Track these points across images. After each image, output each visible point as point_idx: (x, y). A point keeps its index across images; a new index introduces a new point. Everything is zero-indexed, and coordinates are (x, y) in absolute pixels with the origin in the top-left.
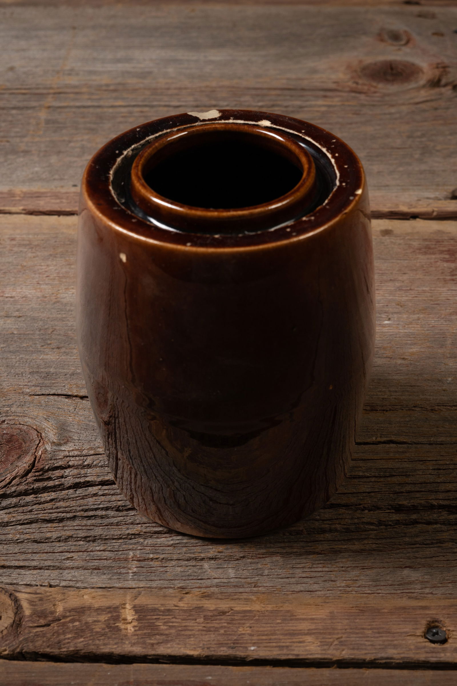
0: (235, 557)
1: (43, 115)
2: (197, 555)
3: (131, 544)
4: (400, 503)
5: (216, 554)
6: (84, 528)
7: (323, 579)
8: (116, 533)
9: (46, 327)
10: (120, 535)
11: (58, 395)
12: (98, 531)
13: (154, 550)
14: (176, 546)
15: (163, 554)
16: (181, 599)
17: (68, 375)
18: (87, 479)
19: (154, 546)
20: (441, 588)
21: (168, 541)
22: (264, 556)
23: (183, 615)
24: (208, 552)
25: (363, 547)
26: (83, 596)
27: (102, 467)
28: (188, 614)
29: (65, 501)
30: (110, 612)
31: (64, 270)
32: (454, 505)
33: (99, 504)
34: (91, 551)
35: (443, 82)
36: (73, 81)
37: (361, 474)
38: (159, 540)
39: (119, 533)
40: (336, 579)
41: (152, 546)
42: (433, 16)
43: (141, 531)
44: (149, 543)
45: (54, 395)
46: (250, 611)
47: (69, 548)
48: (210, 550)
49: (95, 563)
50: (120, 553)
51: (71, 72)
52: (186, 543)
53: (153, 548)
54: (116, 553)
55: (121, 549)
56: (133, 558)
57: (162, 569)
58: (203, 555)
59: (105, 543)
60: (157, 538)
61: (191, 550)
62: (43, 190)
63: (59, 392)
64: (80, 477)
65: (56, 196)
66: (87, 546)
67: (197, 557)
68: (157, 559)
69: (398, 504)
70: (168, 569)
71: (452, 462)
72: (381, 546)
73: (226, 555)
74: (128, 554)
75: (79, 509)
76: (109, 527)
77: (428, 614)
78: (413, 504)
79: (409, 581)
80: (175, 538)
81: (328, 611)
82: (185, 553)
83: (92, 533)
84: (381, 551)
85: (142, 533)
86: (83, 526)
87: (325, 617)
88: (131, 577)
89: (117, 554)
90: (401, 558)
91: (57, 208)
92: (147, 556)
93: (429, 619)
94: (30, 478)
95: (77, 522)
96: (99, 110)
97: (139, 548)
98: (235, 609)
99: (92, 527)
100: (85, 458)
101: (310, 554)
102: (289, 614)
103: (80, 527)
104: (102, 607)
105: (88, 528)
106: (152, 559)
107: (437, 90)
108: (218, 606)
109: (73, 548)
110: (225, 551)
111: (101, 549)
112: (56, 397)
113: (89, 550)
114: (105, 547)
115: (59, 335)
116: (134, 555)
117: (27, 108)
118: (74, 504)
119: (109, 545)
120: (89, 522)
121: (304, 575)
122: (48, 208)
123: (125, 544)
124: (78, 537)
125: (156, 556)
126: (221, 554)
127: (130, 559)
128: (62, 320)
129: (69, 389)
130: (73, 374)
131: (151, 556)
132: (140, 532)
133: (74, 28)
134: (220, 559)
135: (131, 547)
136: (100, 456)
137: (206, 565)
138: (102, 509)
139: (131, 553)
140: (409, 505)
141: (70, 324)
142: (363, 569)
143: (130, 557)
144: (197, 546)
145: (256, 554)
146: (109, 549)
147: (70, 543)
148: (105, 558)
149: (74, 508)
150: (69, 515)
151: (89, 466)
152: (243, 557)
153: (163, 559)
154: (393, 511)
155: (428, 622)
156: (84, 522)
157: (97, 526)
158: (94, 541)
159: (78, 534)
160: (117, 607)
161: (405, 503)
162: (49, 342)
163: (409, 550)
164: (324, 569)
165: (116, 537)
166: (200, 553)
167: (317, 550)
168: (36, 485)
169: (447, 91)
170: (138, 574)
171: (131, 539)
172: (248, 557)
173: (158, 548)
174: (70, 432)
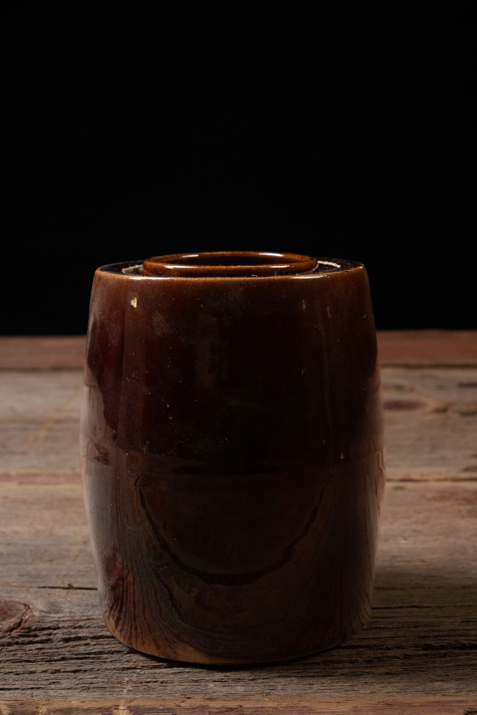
0: (244, 680)
1: (42, 433)
2: (200, 678)
3: (126, 673)
4: (427, 643)
5: (222, 678)
7: (344, 690)
8: (109, 667)
9: (39, 549)
11: (50, 587)
12: (89, 667)
14: (177, 673)
16: (183, 702)
17: (61, 576)
18: (79, 635)
21: (168, 671)
22: (277, 678)
23: (184, 712)
25: (388, 671)
26: (71, 701)
27: (95, 627)
28: (190, 711)
29: (54, 649)
30: (101, 712)
33: (91, 650)
34: (80, 679)
35: (450, 410)
37: (382, 626)
38: (157, 671)
39: (113, 667)
40: (359, 690)
41: (150, 674)
43: (138, 665)
44: (147, 672)
46: (262, 707)
47: (55, 677)
48: (215, 676)
49: (85, 685)
50: (114, 679)
54: (109, 679)
55: (115, 677)
56: (128, 681)
57: (161, 688)
58: (207, 678)
64: (71, 634)
66: (76, 675)
68: (155, 681)
69: (425, 644)
70: (168, 688)
74: (122, 679)
75: (68, 653)
77: (466, 706)
78: (441, 644)
79: (442, 689)
81: (351, 706)
82: (187, 677)
83: (82, 668)
84: (408, 673)
85: (139, 667)
86: (73, 664)
87: (348, 710)
88: (125, 693)
90: (432, 676)
92: (145, 680)
93: (466, 709)
94: (14, 633)
95: (65, 661)
97: (136, 675)
98: (244, 706)
99: (82, 665)
100: (77, 622)
101: (328, 677)
102: (307, 709)
103: (69, 665)
104: (92, 708)
105: (78, 665)
106: (150, 682)
107: (443, 415)
108: (225, 705)
109: (60, 677)
110: (233, 676)
111: (92, 677)
112: (46, 589)
113: (78, 678)
114: (97, 676)
115: (52, 553)
116: (130, 680)
119: (101, 674)
120: (79, 661)
121: (323, 688)
123: (120, 674)
124: (66, 671)
126: (229, 678)
127: (125, 682)
128: (56, 545)
129: (62, 583)
130: (66, 575)
131: (149, 680)
132: (136, 666)
134: (227, 681)
135: (126, 675)
137: (211, 685)
138: (95, 653)
139: (126, 679)
140: (438, 645)
141: (64, 547)
142: (389, 683)
146: (101, 677)
148: (96, 682)
149: (63, 653)
150: (57, 658)
151: (80, 627)
152: (253, 680)
153: (163, 681)
154: (420, 648)
155: (466, 712)
156: (74, 661)
157: (88, 664)
158: (84, 673)
159: (66, 668)
160: (110, 708)
161: (433, 643)
163: (440, 671)
164: (345, 684)
166: (204, 677)
167: (336, 674)
168: (20, 640)
169: (454, 415)
170: (134, 691)
172: (259, 679)
174: (61, 607)
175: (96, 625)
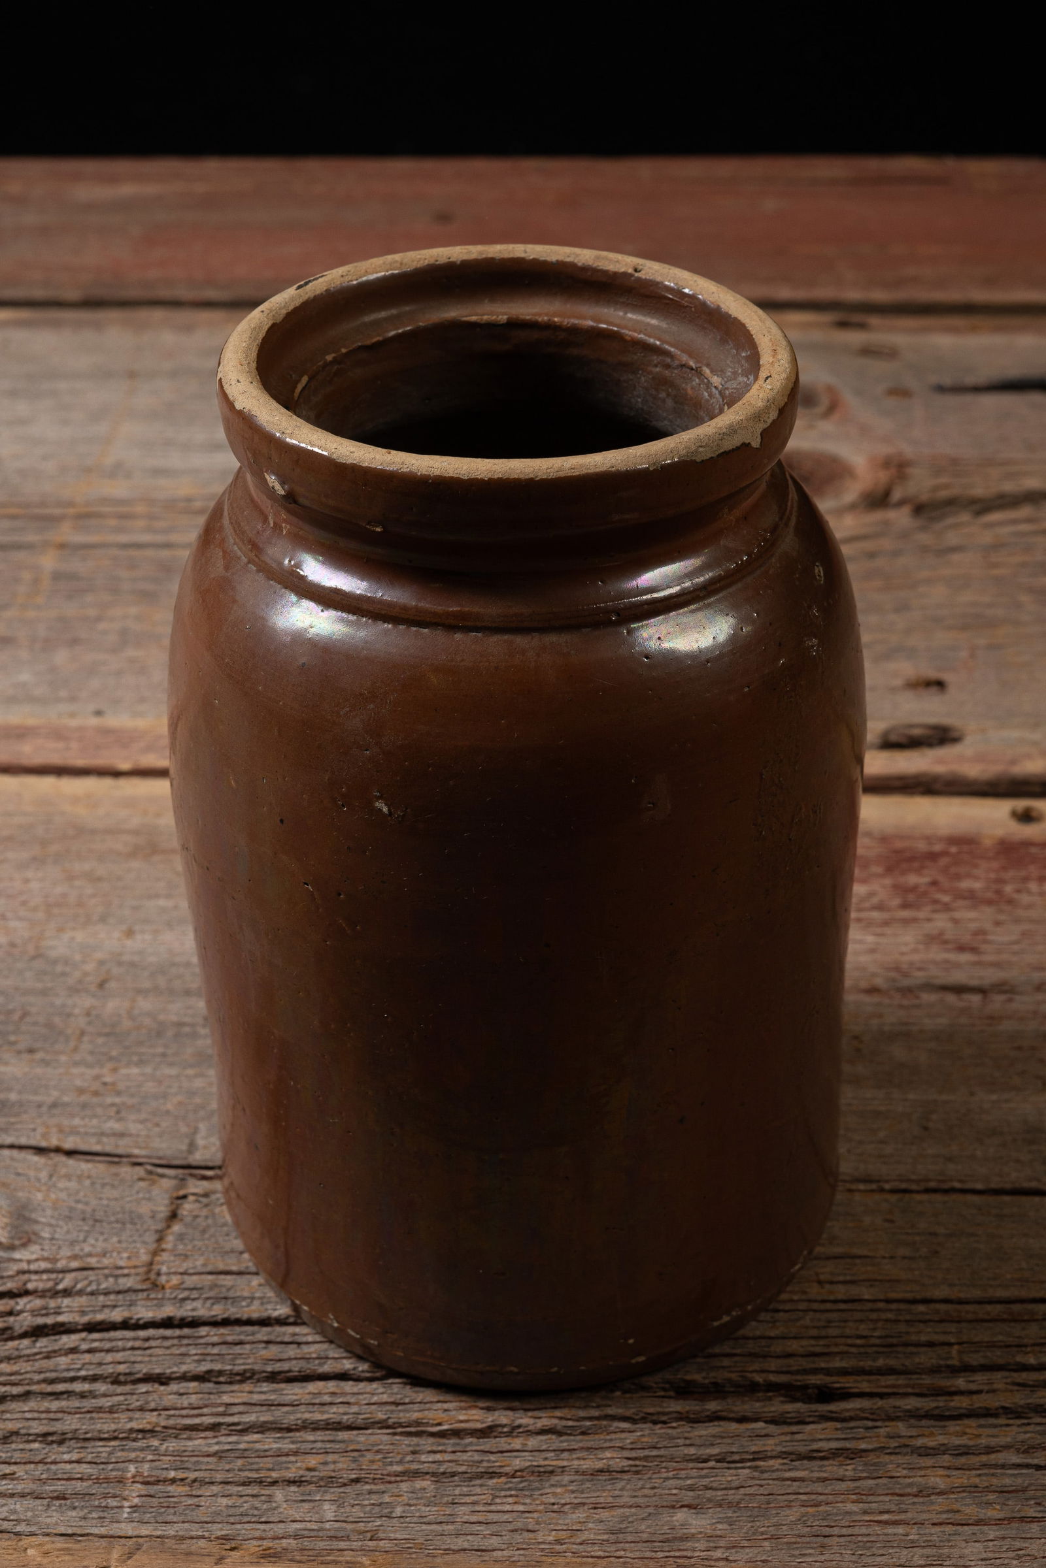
0: (340, 1480)
1: (48, 562)
2: (262, 1474)
3: (134, 1450)
4: (688, 1377)
5: (301, 1472)
6: (44, 1416)
7: (511, 1527)
8: (106, 1427)
9: (11, 1007)
10: (115, 1431)
11: (21, 1148)
12: (70, 1424)
13: (179, 1463)
14: (223, 1455)
15: (196, 1470)
16: (220, 1561)
17: (44, 1109)
18: (61, 1318)
19: (179, 1454)
20: (747, 1550)
21: (209, 1445)
22: (398, 1479)
24: (288, 1468)
25: (599, 1465)
26: (26, 1549)
27: (92, 1294)
29: (12, 1362)
31: (59, 890)
32: (799, 1383)
33: (79, 1369)
34: (52, 1463)
35: (897, 495)
36: (118, 489)
38: (190, 1443)
39: (113, 1427)
40: (537, 1527)
41: (176, 1453)
42: (891, 353)
43: (157, 1425)
44: (171, 1449)
45: (12, 1147)
47: (9, 1454)
48: (290, 1465)
49: (58, 1485)
50: (111, 1467)
51: (117, 471)
52: (245, 1450)
53: (177, 1458)
54: (102, 1466)
55: (113, 1460)
56: (134, 1477)
57: (190, 1502)
58: (274, 1475)
59: (82, 1448)
60: (189, 1439)
61: (252, 1464)
62: (31, 722)
63: (23, 1141)
64: (47, 1315)
65: (58, 734)
66: (45, 1451)
67: (264, 1479)
68: (182, 1480)
70: (202, 1501)
71: (804, 1297)
72: (638, 1463)
73: (321, 1475)
74: (125, 1470)
75: (37, 1377)
76: (94, 1415)
78: (713, 1380)
79: (685, 1534)
80: (223, 1439)
82: (240, 1470)
83: (58, 1427)
84: (637, 1473)
85: (159, 1429)
86: (42, 1412)
88: (126, 1515)
89: (103, 1469)
90: (676, 1488)
91: (56, 759)
92: (164, 1474)
95: (32, 1404)
96: (165, 553)
97: (150, 1457)
99: (60, 1415)
100: (61, 1276)
101: (491, 1478)
103: (36, 1415)
105: (52, 1416)
106: (173, 1481)
107: (879, 515)
109: (17, 1456)
110: (321, 1467)
111: (73, 1459)
112: (15, 1153)
113: (49, 1460)
114: (82, 1455)
115: (35, 1024)
116: (137, 1472)
117: (18, 547)
118: (29, 1369)
119: (89, 1450)
120: (55, 1405)
121: (474, 1518)
122: (38, 760)
123: (123, 1450)
124: (29, 1435)
125: (180, 1475)
126: (313, 1474)
127: (128, 1479)
128: (44, 993)
129: (45, 1136)
130: (54, 1105)
131: (172, 1474)
132: (154, 1427)
133: (132, 375)
134: (309, 1482)
135: (133, 1455)
136: (90, 1272)
137: (279, 1494)
138: (85, 1379)
139: (132, 1468)
140: (707, 1381)
141: (58, 1002)
142: (595, 1508)
143: (129, 1475)
144: (266, 1457)
145: (382, 1475)
146: (89, 1458)
147: (13, 1446)
148: (79, 1476)
149: (28, 1376)
150: (15, 1390)
151: (67, 1293)
152: (357, 1481)
153: (195, 1481)
154: (672, 1394)
156: (46, 1404)
157: (69, 1413)
158: (61, 1443)
159: (29, 1428)
161: (698, 1377)
162: (12, 1038)
163: (694, 1473)
164: (516, 1507)
165: (106, 1436)
166: (269, 1470)
167: (507, 1469)
169: (901, 517)
170: (142, 1509)
171: (135, 1440)
172: (367, 1480)
173: (186, 1459)
174: (37, 1222)
175: (94, 1287)
